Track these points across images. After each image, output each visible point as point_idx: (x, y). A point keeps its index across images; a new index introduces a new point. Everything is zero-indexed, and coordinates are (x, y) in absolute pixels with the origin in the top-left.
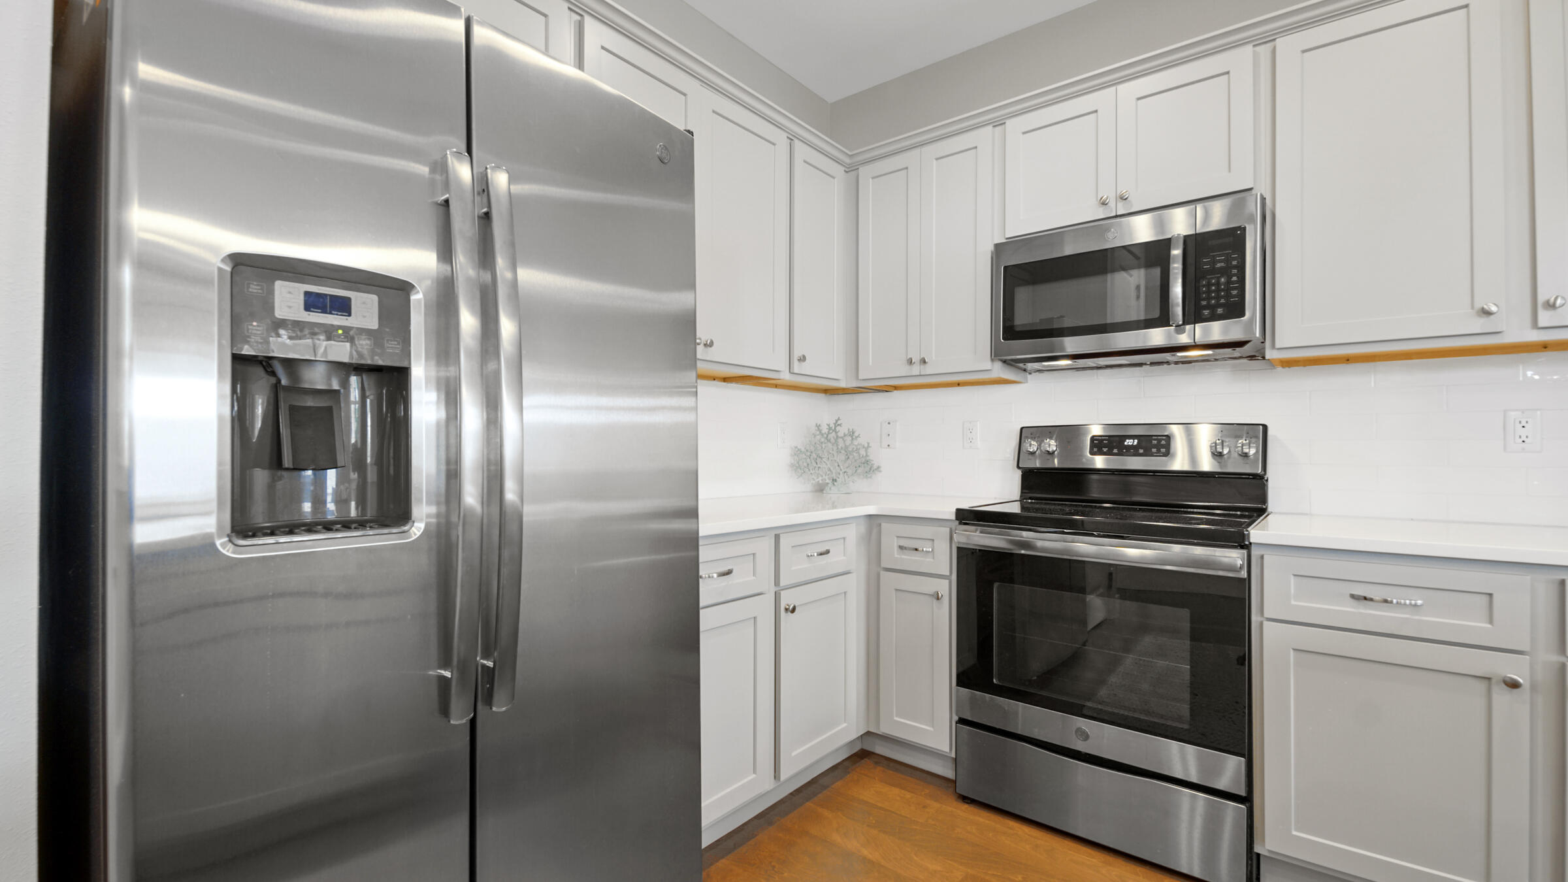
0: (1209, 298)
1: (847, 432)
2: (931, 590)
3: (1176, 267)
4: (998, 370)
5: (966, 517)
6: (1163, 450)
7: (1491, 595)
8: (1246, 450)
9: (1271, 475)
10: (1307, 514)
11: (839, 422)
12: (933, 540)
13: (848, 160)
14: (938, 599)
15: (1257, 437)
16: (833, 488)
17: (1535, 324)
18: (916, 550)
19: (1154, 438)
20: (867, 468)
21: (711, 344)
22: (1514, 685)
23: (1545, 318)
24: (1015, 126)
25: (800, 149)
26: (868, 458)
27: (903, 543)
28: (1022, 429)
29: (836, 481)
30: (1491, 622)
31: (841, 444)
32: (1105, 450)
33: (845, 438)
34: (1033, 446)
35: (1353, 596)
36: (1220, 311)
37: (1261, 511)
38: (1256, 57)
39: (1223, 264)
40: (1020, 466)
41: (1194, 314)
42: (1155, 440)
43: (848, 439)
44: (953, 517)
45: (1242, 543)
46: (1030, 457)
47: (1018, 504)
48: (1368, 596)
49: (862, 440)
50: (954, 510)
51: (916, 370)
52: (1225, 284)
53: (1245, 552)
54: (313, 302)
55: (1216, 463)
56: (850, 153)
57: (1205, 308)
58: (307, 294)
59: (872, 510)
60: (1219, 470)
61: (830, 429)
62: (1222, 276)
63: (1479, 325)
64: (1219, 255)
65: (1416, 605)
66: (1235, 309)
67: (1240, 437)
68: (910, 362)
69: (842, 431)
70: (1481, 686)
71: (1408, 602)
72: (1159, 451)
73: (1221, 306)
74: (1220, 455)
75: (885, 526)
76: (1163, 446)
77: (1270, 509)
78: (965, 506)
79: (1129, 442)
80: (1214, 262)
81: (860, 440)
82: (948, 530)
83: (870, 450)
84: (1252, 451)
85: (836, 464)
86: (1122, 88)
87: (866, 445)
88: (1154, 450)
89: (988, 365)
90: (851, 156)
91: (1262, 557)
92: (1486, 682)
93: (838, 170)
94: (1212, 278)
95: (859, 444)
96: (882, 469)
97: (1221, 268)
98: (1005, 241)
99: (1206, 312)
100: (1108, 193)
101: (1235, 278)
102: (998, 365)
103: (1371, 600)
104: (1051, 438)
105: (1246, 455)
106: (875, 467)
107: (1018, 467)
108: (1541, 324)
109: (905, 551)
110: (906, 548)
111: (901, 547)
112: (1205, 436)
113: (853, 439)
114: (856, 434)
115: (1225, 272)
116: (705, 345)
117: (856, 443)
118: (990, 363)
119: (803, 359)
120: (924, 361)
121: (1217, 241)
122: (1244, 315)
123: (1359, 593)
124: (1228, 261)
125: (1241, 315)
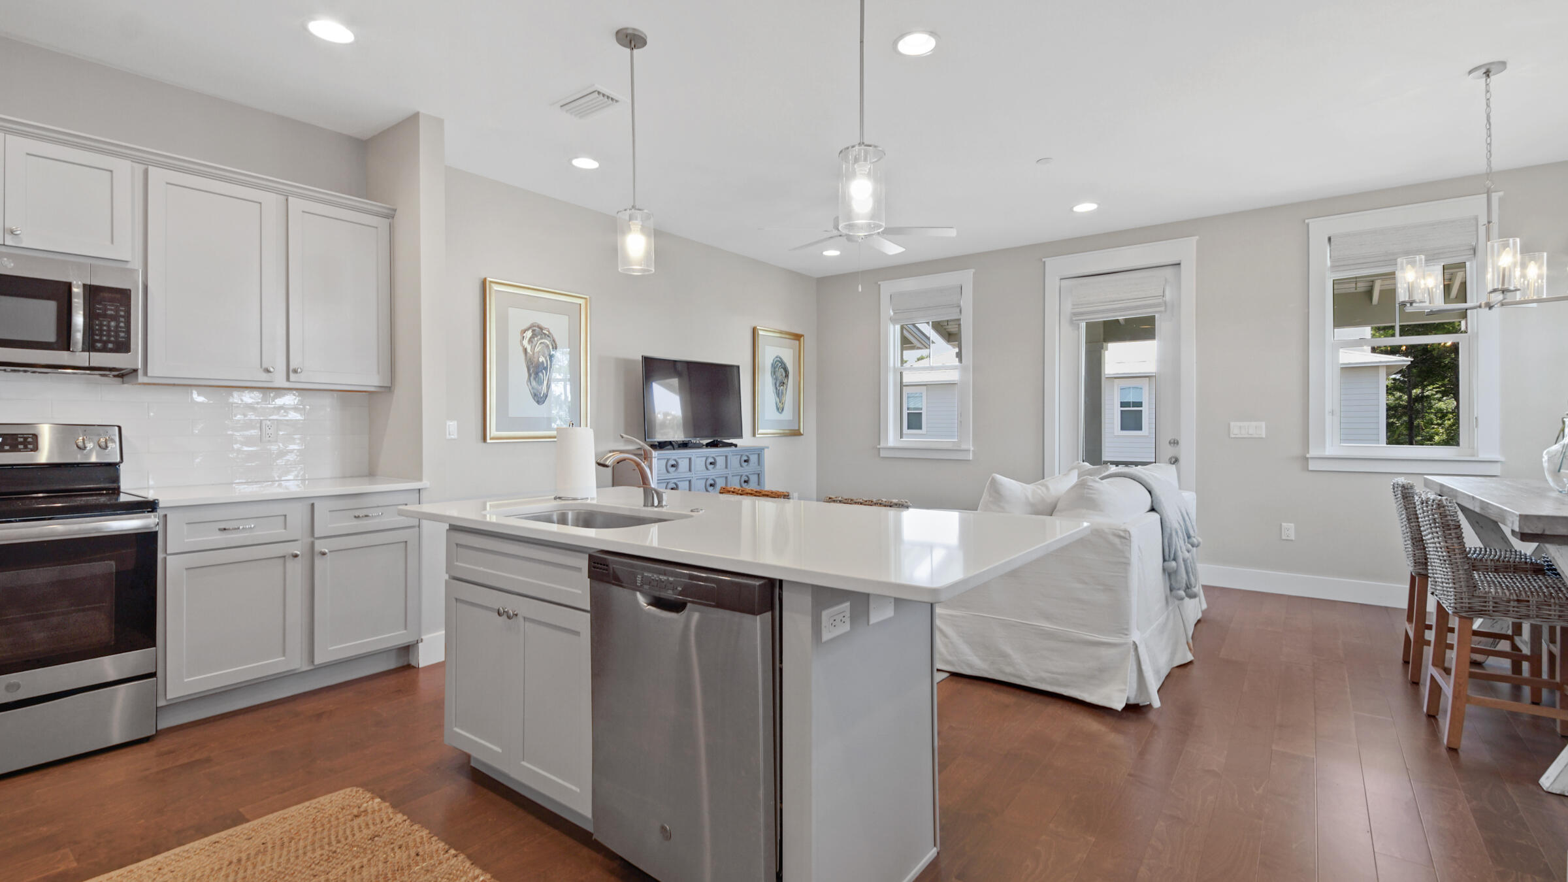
0: (102, 335)
3: (78, 301)
6: (30, 446)
7: (285, 516)
8: (103, 445)
15: (112, 435)
17: (288, 379)
19: (19, 436)
22: (296, 556)
23: (292, 376)
30: (285, 528)
35: (220, 530)
36: (110, 346)
39: (112, 312)
41: (90, 345)
42: (20, 437)
48: (227, 528)
52: (114, 327)
57: (101, 342)
62: (112, 321)
64: (110, 305)
65: (250, 528)
66: (123, 346)
70: (281, 561)
71: (247, 527)
72: (26, 447)
73: (112, 343)
74: (85, 449)
76: (30, 443)
80: (107, 309)
84: (110, 446)
88: (21, 447)
91: (165, 516)
92: (283, 558)
94: (104, 321)
97: (111, 315)
99: (99, 345)
101: (122, 324)
103: (229, 529)
105: (103, 450)
108: (291, 379)
115: (115, 318)
121: (106, 295)
122: (130, 352)
123: (223, 527)
124: (116, 310)
125: (127, 351)
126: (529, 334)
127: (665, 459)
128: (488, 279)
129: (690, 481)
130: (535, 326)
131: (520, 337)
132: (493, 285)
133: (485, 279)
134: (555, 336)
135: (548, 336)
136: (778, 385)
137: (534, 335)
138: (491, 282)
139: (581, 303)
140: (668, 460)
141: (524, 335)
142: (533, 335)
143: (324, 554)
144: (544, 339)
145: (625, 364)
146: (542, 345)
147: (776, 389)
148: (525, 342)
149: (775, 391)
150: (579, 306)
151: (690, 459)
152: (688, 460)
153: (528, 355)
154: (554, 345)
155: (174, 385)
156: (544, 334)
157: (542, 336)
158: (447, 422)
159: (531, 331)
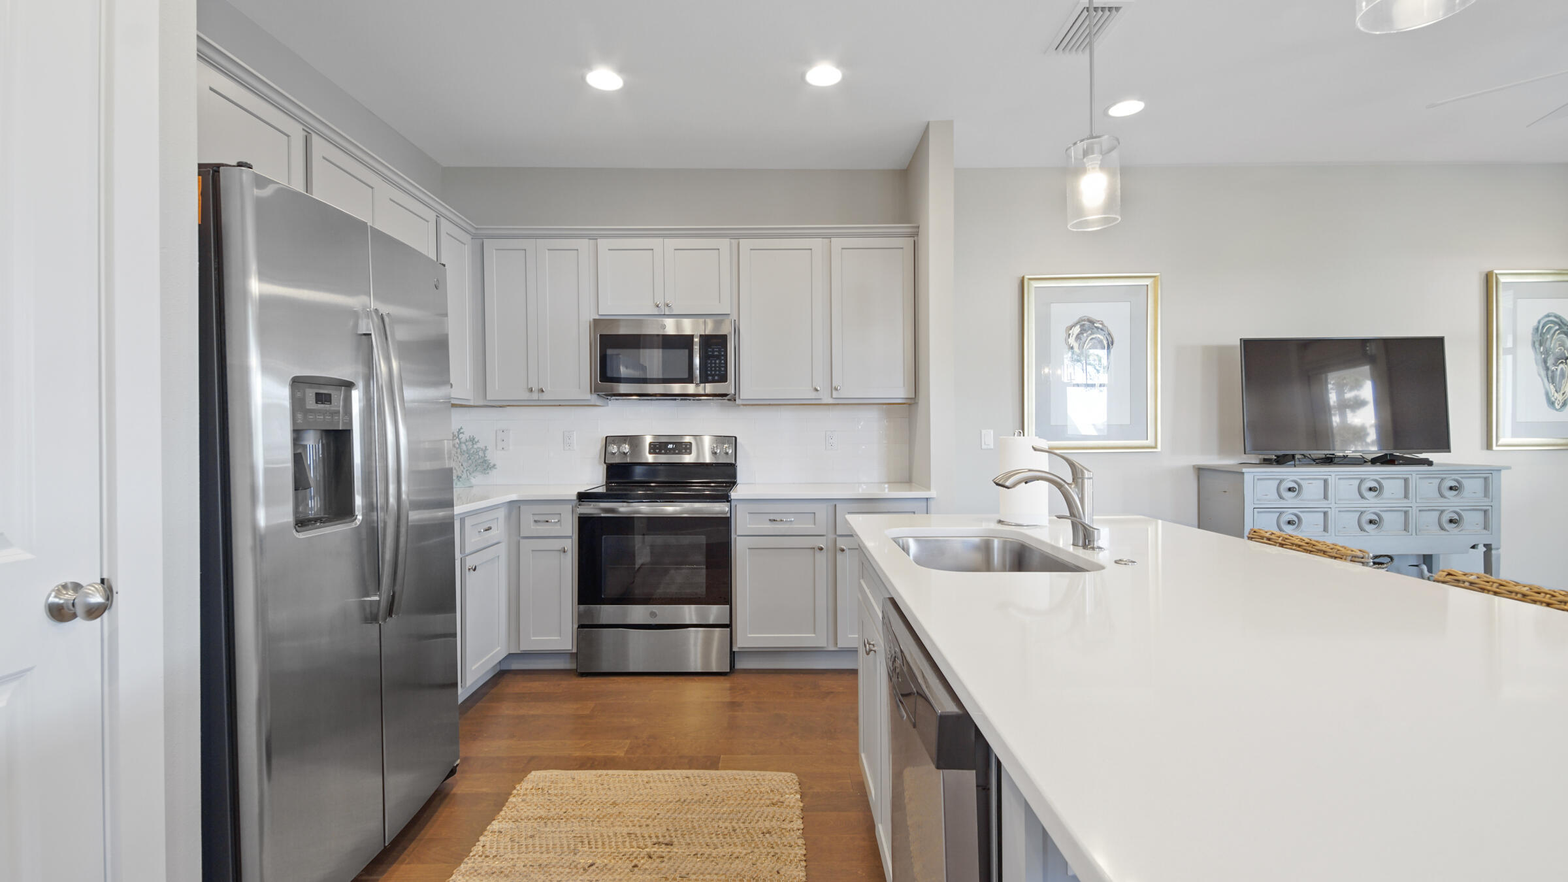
0: (711, 371)
1: (468, 438)
2: (560, 548)
3: (696, 348)
4: (594, 398)
5: (584, 497)
6: (688, 451)
7: (814, 513)
8: (727, 450)
9: (738, 464)
10: (753, 484)
11: (462, 431)
12: (560, 514)
13: (473, 231)
14: (564, 552)
15: (732, 444)
16: (458, 483)
17: (831, 395)
18: (547, 521)
20: (485, 466)
22: (821, 549)
23: (835, 394)
24: (603, 244)
25: (445, 225)
26: (486, 459)
27: (537, 518)
28: (607, 437)
29: (460, 477)
30: (815, 524)
31: (464, 447)
32: (657, 451)
33: (467, 444)
34: (614, 449)
35: (768, 520)
37: (734, 483)
38: (731, 243)
39: (717, 353)
40: (607, 462)
41: (705, 379)
42: (681, 444)
43: (470, 444)
44: (575, 498)
45: (726, 498)
46: (613, 456)
47: (605, 487)
48: (775, 519)
49: (480, 445)
50: (576, 493)
51: (535, 396)
52: (718, 363)
53: (729, 504)
55: (713, 457)
56: (476, 227)
57: (710, 375)
58: (317, 394)
59: (514, 497)
60: (715, 462)
61: (454, 436)
62: (717, 359)
63: (813, 395)
64: (716, 349)
65: (791, 521)
66: (723, 378)
67: (724, 443)
68: (531, 390)
69: (463, 437)
70: (811, 552)
71: (788, 520)
72: (686, 451)
73: (716, 375)
74: (716, 453)
75: (522, 507)
76: (688, 449)
77: (738, 482)
78: (582, 490)
79: (670, 446)
80: (713, 352)
81: (478, 445)
82: (571, 506)
83: (487, 452)
84: (730, 452)
85: (460, 464)
86: (667, 241)
87: (484, 448)
88: (682, 451)
89: (588, 396)
90: (477, 229)
91: (736, 506)
92: (814, 549)
93: (467, 238)
94: (712, 360)
95: (478, 448)
96: (498, 466)
97: (717, 355)
98: (600, 317)
99: (710, 378)
100: (660, 301)
101: (723, 361)
102: (595, 396)
103: (776, 521)
104: (626, 444)
105: (727, 453)
106: (492, 465)
107: (605, 462)
108: (834, 396)
109: (539, 523)
110: (539, 521)
111: (535, 521)
112: (707, 442)
113: (473, 444)
114: (476, 440)
115: (719, 357)
117: (475, 446)
118: (589, 395)
120: (541, 391)
121: (715, 341)
122: (727, 382)
123: (771, 518)
124: (720, 351)
125: (725, 381)
126: (1077, 330)
127: (1277, 479)
128: (1027, 277)
129: (1325, 513)
130: (1084, 320)
131: (1064, 335)
132: (1032, 282)
133: (1023, 277)
134: (1110, 329)
135: (1102, 330)
136: (1550, 362)
137: (1083, 330)
138: (1030, 279)
139: (1148, 284)
140: (1281, 481)
141: (1071, 332)
142: (1081, 330)
143: (843, 550)
144: (1096, 333)
145: (1218, 353)
146: (1094, 340)
147: (1547, 369)
148: (1071, 340)
149: (1543, 373)
150: (1146, 287)
151: (1326, 481)
152: (1322, 482)
153: (1075, 353)
154: (1110, 340)
155: (770, 405)
156: (1096, 327)
157: (1093, 331)
158: (983, 431)
159: (1079, 326)
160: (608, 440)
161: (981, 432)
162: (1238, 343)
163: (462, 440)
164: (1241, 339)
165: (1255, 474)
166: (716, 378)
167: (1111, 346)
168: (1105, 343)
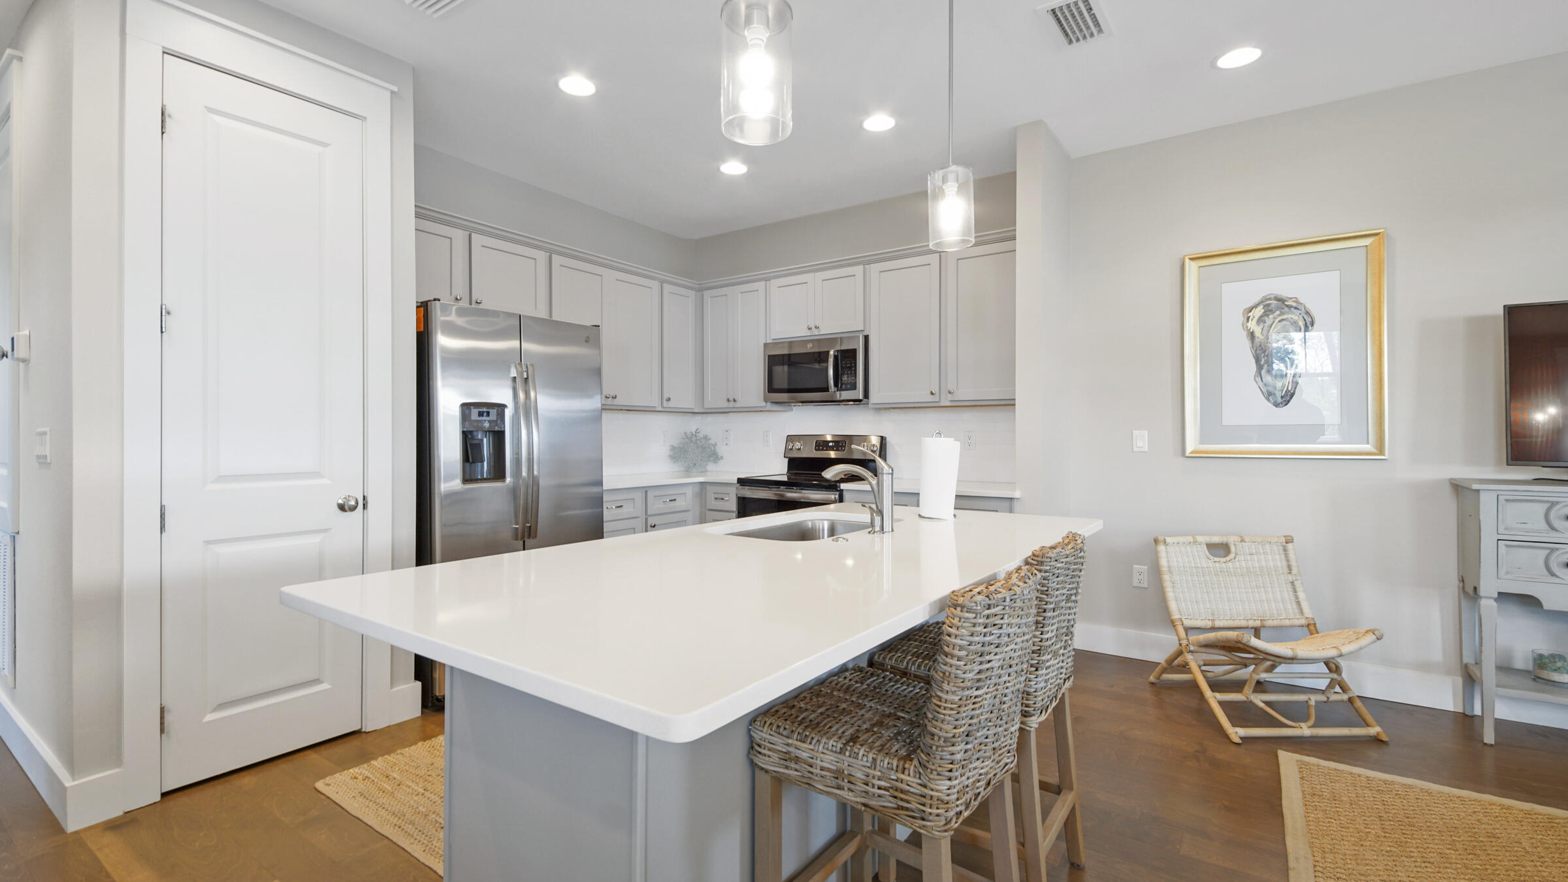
0: (845, 380)
1: (703, 437)
3: (831, 364)
4: (770, 406)
5: (742, 482)
11: (698, 430)
12: (727, 494)
16: (693, 469)
18: (722, 499)
20: (715, 457)
21: (616, 397)
23: (950, 397)
24: (775, 283)
26: (715, 452)
27: (716, 496)
28: (787, 436)
29: (697, 462)
31: (699, 443)
32: (821, 448)
34: (792, 445)
38: (864, 269)
41: (839, 385)
42: (840, 443)
43: (703, 440)
44: (736, 482)
46: (798, 451)
47: (786, 476)
49: (712, 442)
50: (738, 478)
51: (730, 405)
53: (839, 493)
54: (481, 414)
57: (843, 382)
58: (479, 412)
59: (701, 479)
61: (692, 435)
62: (849, 370)
63: (930, 398)
68: (728, 400)
69: (694, 433)
72: (841, 449)
73: (848, 383)
75: (708, 488)
78: (743, 476)
79: (831, 444)
80: (846, 364)
82: (734, 489)
83: (716, 447)
85: (697, 455)
86: (817, 274)
87: (714, 444)
89: (764, 404)
91: (844, 495)
95: (710, 444)
96: (724, 457)
97: (849, 366)
98: (771, 341)
99: (844, 385)
100: (811, 324)
101: (853, 372)
102: (769, 404)
104: (799, 442)
106: (720, 457)
107: (786, 457)
108: (949, 399)
109: (717, 500)
111: (716, 498)
113: (706, 441)
114: (709, 438)
116: (613, 397)
117: (708, 443)
118: (764, 402)
119: (669, 399)
120: (735, 400)
121: (847, 354)
124: (851, 363)
125: (855, 389)
126: (1259, 311)
128: (1191, 255)
130: (1270, 299)
131: (1242, 319)
132: (1199, 260)
133: (1185, 256)
134: (1310, 307)
135: (1296, 308)
137: (1268, 311)
138: (1195, 257)
141: (1250, 314)
142: (1265, 312)
144: (1288, 313)
145: (1475, 324)
146: (1284, 322)
148: (1252, 325)
150: (1367, 249)
153: (1257, 340)
154: (1308, 320)
156: (1287, 306)
157: (1283, 311)
158: (1134, 432)
159: (1262, 306)
160: (790, 439)
161: (1132, 433)
162: (1501, 312)
163: (698, 438)
164: (1505, 306)
165: (1499, 493)
166: (848, 386)
167: (1310, 328)
168: (1301, 324)
